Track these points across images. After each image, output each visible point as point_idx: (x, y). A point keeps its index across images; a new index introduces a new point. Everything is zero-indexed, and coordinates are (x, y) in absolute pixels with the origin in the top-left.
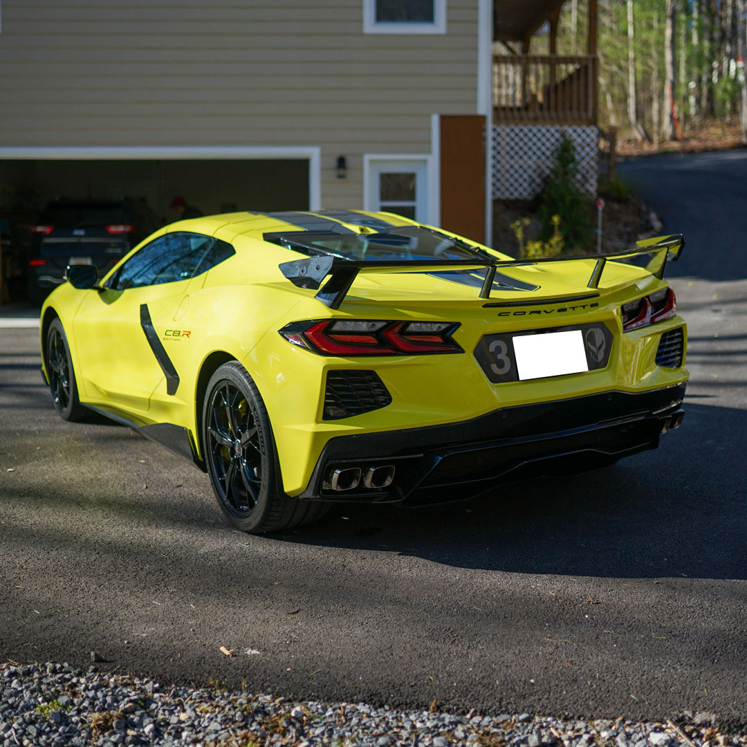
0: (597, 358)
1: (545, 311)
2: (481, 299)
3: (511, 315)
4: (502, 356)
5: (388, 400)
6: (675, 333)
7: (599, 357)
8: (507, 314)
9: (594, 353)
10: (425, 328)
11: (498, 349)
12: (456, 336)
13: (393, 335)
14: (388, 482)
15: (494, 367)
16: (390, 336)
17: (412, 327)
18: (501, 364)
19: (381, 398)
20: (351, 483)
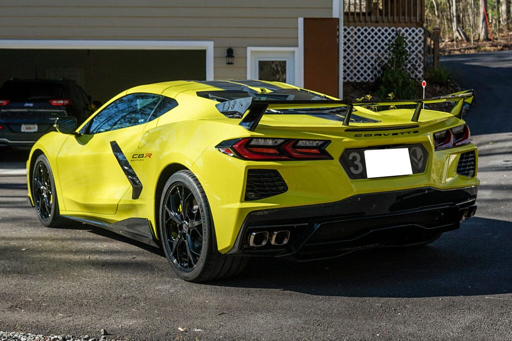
0: (418, 166)
1: (384, 135)
2: (343, 126)
3: (363, 136)
4: (357, 162)
5: (285, 189)
6: (469, 154)
7: (419, 165)
8: (360, 136)
9: (416, 163)
10: (308, 144)
11: (355, 158)
12: (328, 149)
13: (289, 148)
14: (285, 242)
15: (352, 169)
16: (287, 148)
17: (300, 144)
18: (356, 168)
19: (282, 188)
20: (262, 242)
